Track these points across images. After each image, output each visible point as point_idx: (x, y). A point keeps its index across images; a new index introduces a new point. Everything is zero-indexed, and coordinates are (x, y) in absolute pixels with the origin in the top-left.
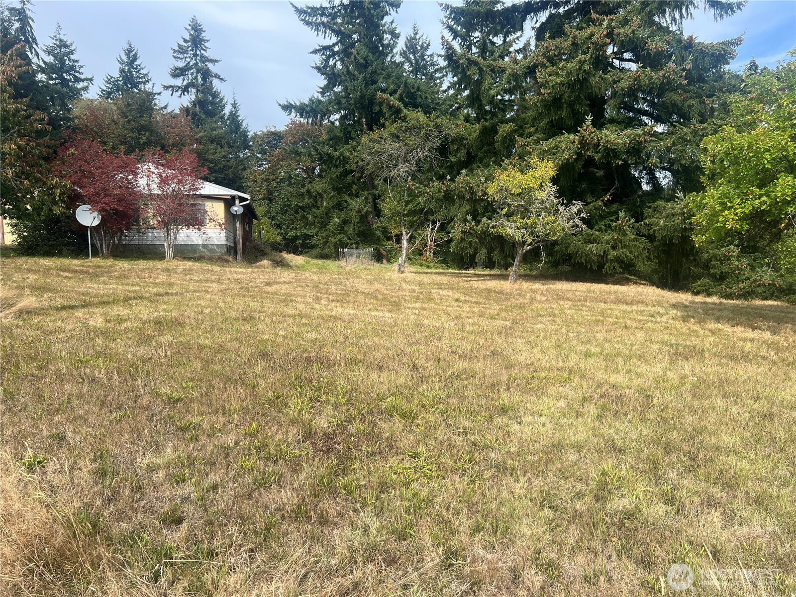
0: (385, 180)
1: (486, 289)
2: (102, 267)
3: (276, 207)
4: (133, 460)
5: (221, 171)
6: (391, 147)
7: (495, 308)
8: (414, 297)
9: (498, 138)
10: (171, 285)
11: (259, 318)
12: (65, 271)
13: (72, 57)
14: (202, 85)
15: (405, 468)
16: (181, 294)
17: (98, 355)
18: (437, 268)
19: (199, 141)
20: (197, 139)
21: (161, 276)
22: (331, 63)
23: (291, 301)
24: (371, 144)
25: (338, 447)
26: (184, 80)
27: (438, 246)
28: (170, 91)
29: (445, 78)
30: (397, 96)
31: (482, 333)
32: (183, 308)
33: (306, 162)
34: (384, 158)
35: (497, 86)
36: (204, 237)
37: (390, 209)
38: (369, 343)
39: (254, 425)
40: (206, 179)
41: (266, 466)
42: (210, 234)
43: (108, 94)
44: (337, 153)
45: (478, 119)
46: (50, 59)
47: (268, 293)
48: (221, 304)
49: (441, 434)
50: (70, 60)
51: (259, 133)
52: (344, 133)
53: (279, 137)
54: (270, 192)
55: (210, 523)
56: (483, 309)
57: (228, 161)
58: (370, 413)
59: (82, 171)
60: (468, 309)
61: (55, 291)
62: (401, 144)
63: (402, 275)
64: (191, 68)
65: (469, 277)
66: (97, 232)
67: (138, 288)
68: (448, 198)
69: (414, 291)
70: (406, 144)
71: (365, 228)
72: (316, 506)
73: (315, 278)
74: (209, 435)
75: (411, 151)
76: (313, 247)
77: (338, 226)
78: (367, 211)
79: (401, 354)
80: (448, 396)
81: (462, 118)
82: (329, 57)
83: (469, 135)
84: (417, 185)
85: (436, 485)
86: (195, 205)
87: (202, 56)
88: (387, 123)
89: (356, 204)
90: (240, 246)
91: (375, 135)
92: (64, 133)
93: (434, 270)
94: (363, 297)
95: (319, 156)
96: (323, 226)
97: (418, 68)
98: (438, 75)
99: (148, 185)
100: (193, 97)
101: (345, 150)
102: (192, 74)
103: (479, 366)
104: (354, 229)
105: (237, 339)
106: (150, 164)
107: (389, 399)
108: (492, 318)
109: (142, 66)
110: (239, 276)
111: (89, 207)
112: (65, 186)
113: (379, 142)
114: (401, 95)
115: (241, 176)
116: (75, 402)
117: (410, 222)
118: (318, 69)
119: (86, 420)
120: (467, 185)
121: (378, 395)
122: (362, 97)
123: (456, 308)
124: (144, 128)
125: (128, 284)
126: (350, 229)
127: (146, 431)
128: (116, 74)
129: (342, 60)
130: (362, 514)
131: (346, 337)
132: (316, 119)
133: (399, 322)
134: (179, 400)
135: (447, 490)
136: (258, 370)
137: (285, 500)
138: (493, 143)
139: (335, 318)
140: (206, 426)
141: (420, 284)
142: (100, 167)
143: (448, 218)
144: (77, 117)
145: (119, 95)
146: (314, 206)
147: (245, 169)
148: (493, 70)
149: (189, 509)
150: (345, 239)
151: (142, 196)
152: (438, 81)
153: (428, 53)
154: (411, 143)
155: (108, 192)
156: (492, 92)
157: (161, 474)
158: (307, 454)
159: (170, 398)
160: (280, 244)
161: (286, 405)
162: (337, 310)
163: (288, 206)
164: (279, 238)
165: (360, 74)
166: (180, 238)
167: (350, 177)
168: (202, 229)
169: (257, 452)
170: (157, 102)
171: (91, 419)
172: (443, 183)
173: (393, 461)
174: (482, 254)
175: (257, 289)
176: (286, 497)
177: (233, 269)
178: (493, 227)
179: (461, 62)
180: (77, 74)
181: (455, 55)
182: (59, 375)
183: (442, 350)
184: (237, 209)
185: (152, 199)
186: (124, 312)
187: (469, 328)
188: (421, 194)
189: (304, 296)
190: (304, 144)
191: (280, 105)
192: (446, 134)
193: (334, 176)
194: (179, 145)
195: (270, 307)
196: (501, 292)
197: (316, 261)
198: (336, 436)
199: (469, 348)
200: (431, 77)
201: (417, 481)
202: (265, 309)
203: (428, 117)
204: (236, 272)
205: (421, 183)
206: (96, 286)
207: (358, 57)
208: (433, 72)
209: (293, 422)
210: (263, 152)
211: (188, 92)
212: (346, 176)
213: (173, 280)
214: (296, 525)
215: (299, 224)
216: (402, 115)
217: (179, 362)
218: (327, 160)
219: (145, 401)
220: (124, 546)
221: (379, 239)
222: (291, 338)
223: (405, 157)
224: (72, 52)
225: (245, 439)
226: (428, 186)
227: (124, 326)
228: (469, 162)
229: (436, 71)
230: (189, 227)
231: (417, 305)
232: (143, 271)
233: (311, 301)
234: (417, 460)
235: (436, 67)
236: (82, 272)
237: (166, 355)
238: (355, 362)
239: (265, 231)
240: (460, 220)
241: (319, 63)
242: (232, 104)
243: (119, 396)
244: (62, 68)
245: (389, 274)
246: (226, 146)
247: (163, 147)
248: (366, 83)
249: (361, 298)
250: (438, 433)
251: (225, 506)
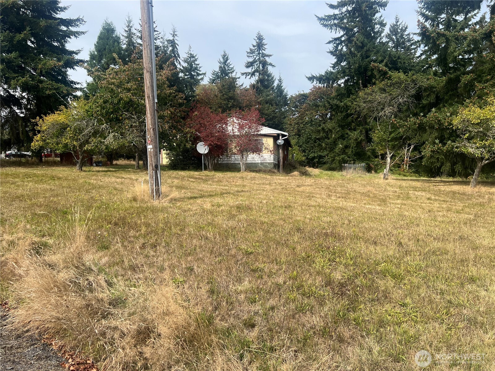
0: (375, 119)
1: (451, 192)
2: (209, 176)
3: (303, 139)
4: (228, 286)
5: (271, 119)
6: (379, 97)
7: (460, 205)
8: (396, 196)
9: (461, 84)
10: (244, 186)
11: (294, 207)
12: (191, 178)
13: (196, 62)
14: (262, 70)
15: (397, 313)
16: (250, 191)
17: (209, 224)
18: (411, 176)
19: (259, 103)
20: (258, 102)
21: (239, 181)
22: (339, 48)
23: (313, 197)
24: (366, 96)
25: (348, 292)
26: (252, 68)
27: (412, 161)
28: (245, 76)
29: (419, 48)
30: (384, 64)
31: (450, 222)
32: (251, 200)
33: (322, 111)
34: (375, 104)
35: (459, 50)
36: (262, 159)
37: (378, 137)
38: (367, 226)
39: (295, 273)
40: (263, 125)
41: (302, 299)
42: (265, 157)
43: (213, 81)
44: (342, 104)
45: (443, 74)
46: (185, 65)
47: (298, 191)
48: (272, 198)
49: (423, 291)
50: (195, 64)
51: (294, 96)
52: (347, 90)
53: (305, 96)
54: (299, 131)
55: (270, 330)
56: (450, 206)
57: (275, 114)
58: (370, 272)
59: (201, 124)
60: (438, 205)
61: (187, 189)
62: (387, 94)
63: (387, 181)
64: (256, 62)
65: (437, 183)
66: (207, 157)
67: (227, 188)
68: (422, 128)
69: (396, 192)
70: (391, 95)
71: (360, 150)
72: (335, 329)
73: (327, 183)
74: (268, 276)
75: (394, 99)
76: (324, 163)
77: (341, 150)
78: (361, 139)
79: (390, 234)
80: (427, 266)
81: (432, 74)
82: (338, 45)
83: (438, 85)
84: (398, 121)
85: (421, 328)
86: (257, 140)
87: (263, 54)
88: (377, 82)
89: (354, 135)
90: (281, 163)
91: (368, 90)
92: (192, 104)
93: (410, 178)
94: (359, 195)
95: (330, 106)
96: (332, 150)
97: (398, 45)
98: (413, 47)
99: (233, 130)
100: (257, 78)
101: (347, 101)
102: (257, 65)
103: (450, 246)
104: (352, 151)
105: (282, 219)
106: (234, 118)
107: (383, 264)
108: (457, 212)
109: (231, 63)
110: (281, 181)
111: (203, 143)
112: (192, 132)
113: (371, 95)
114: (386, 63)
115: (283, 122)
116: (198, 250)
117: (392, 145)
118: (331, 53)
119: (204, 261)
120: (436, 119)
121: (375, 261)
122: (360, 67)
123: (428, 205)
124: (231, 98)
125: (222, 185)
126: (349, 151)
127: (234, 270)
128: (217, 69)
129: (346, 45)
130: (367, 339)
131: (350, 221)
132: (329, 83)
133: (386, 213)
134: (251, 253)
135: (429, 332)
136: (296, 239)
137: (315, 322)
138: (456, 89)
139: (342, 209)
140: (266, 270)
141: (400, 187)
142: (209, 121)
143: (422, 142)
144: (198, 95)
145: (218, 81)
146: (326, 138)
147: (285, 118)
148: (457, 39)
149: (258, 319)
150: (346, 158)
151: (229, 136)
152: (413, 51)
153: (406, 33)
154: (394, 93)
155: (213, 135)
156: (456, 54)
157: (243, 296)
158: (329, 295)
159: (246, 252)
160: (304, 162)
161: (314, 262)
162: (342, 203)
163: (310, 138)
164: (304, 158)
165: (358, 52)
166: (249, 160)
167: (350, 119)
168: (261, 154)
169: (297, 290)
170: (238, 82)
171: (206, 260)
172: (418, 118)
173: (388, 307)
174: (447, 167)
175: (292, 189)
176: (316, 320)
177: (278, 177)
178: (457, 147)
179: (432, 35)
180: (198, 72)
181: (428, 31)
182: (190, 234)
183: (421, 234)
184: (281, 141)
185: (235, 138)
186: (220, 201)
187: (440, 219)
188: (401, 126)
189: (321, 194)
190: (321, 100)
191: (307, 77)
192: (420, 86)
193: (340, 118)
194: (249, 106)
195: (300, 201)
196: (464, 194)
197: (326, 172)
198: (347, 286)
199: (441, 233)
200: (408, 49)
201: (406, 322)
202: (297, 201)
203: (406, 76)
204: (279, 179)
205: (401, 119)
206: (206, 186)
207: (357, 42)
208: (410, 45)
209: (318, 273)
210: (296, 107)
211: (254, 75)
212: (347, 118)
213: (245, 184)
214: (323, 339)
215: (316, 149)
216: (388, 76)
217: (251, 231)
218: (335, 109)
219: (233, 252)
220: (224, 336)
221: (369, 157)
222: (314, 220)
223: (390, 103)
224: (196, 60)
225: (290, 281)
226: (406, 121)
227: (221, 208)
228: (438, 103)
229: (411, 45)
230: (253, 153)
231: (399, 201)
232: (230, 178)
233: (325, 197)
234: (405, 308)
235: (412, 42)
236: (199, 179)
237: (243, 227)
238: (357, 238)
239: (296, 154)
240: (430, 143)
241: (331, 49)
242: (279, 80)
243: (220, 248)
244: (191, 69)
245: (377, 180)
246: (274, 105)
247: (240, 108)
248: (362, 58)
249: (358, 196)
250: (421, 291)
251: (279, 321)
